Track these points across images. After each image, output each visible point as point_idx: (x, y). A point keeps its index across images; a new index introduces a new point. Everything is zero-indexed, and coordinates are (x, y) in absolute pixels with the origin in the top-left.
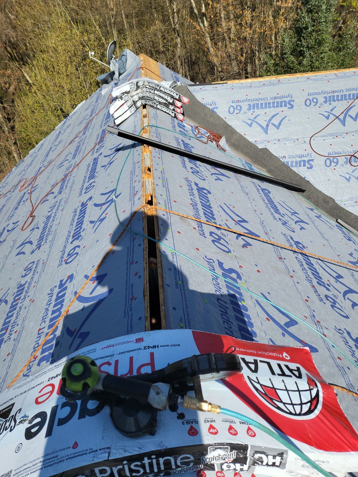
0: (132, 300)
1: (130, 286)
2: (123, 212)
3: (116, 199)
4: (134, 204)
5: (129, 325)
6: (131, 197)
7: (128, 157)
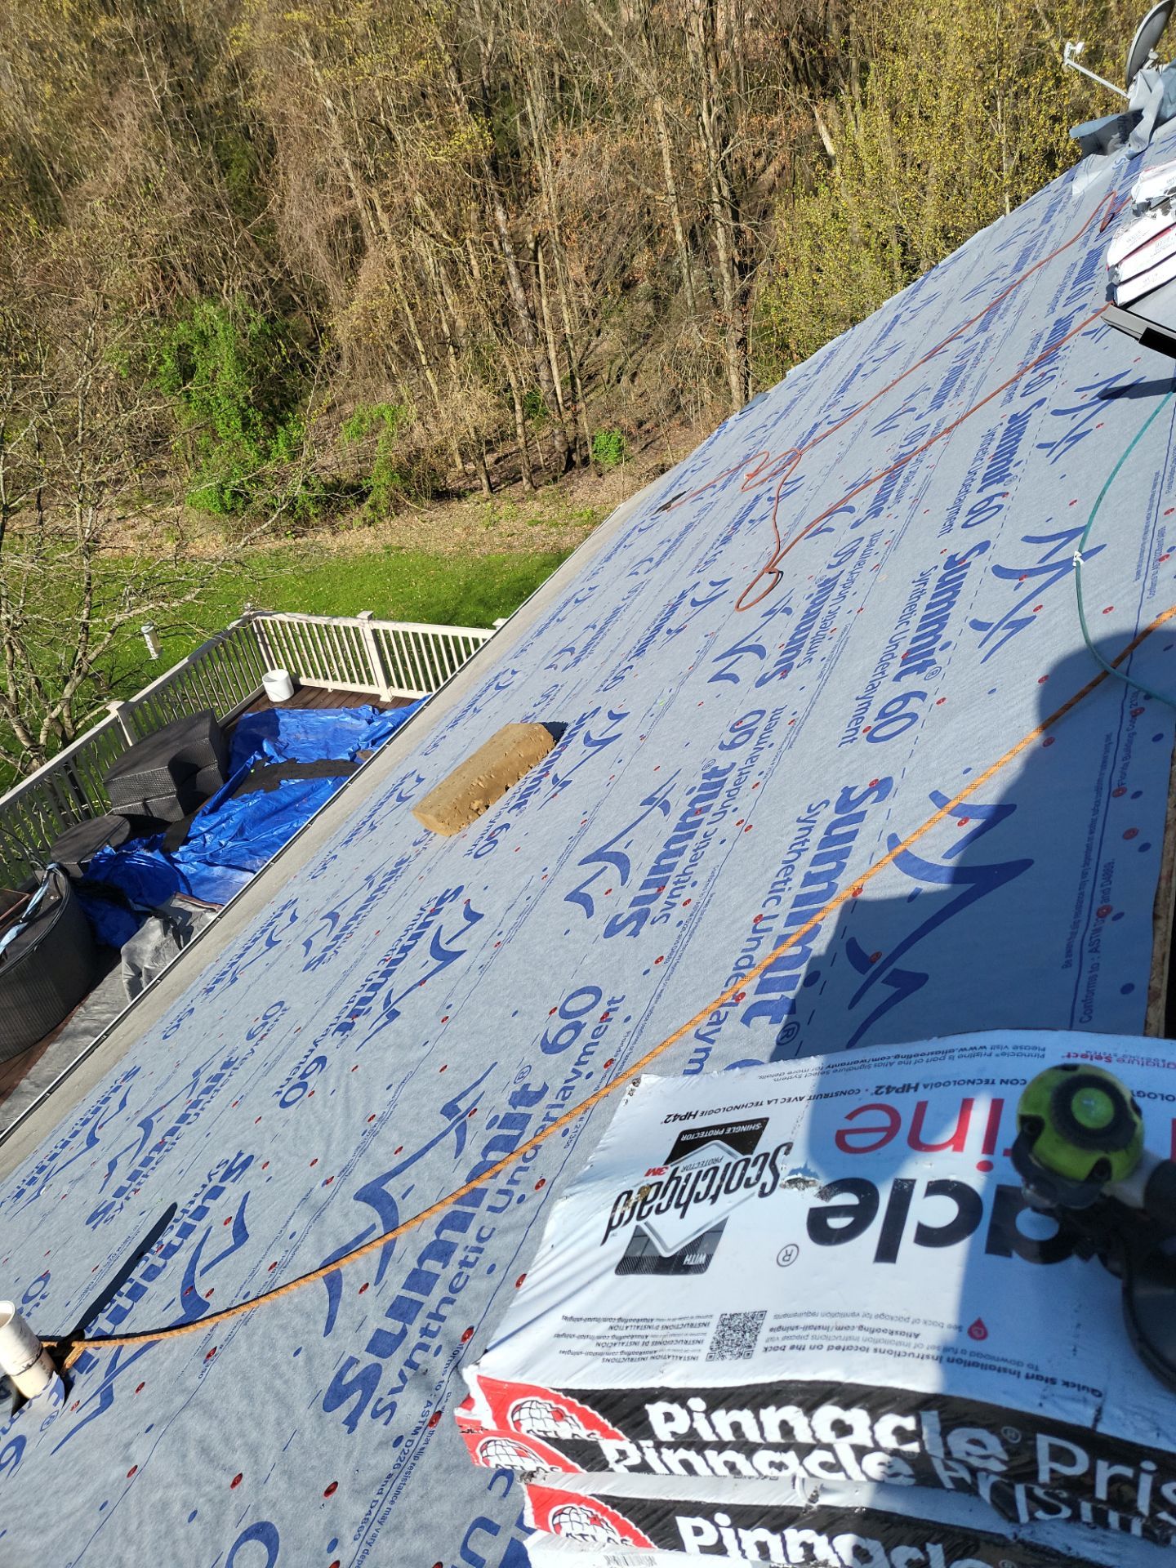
0: (1101, 915)
1: (1101, 868)
2: (1105, 612)
3: (1082, 562)
4: (1152, 591)
5: (1082, 995)
6: (1144, 565)
7: (1150, 421)
